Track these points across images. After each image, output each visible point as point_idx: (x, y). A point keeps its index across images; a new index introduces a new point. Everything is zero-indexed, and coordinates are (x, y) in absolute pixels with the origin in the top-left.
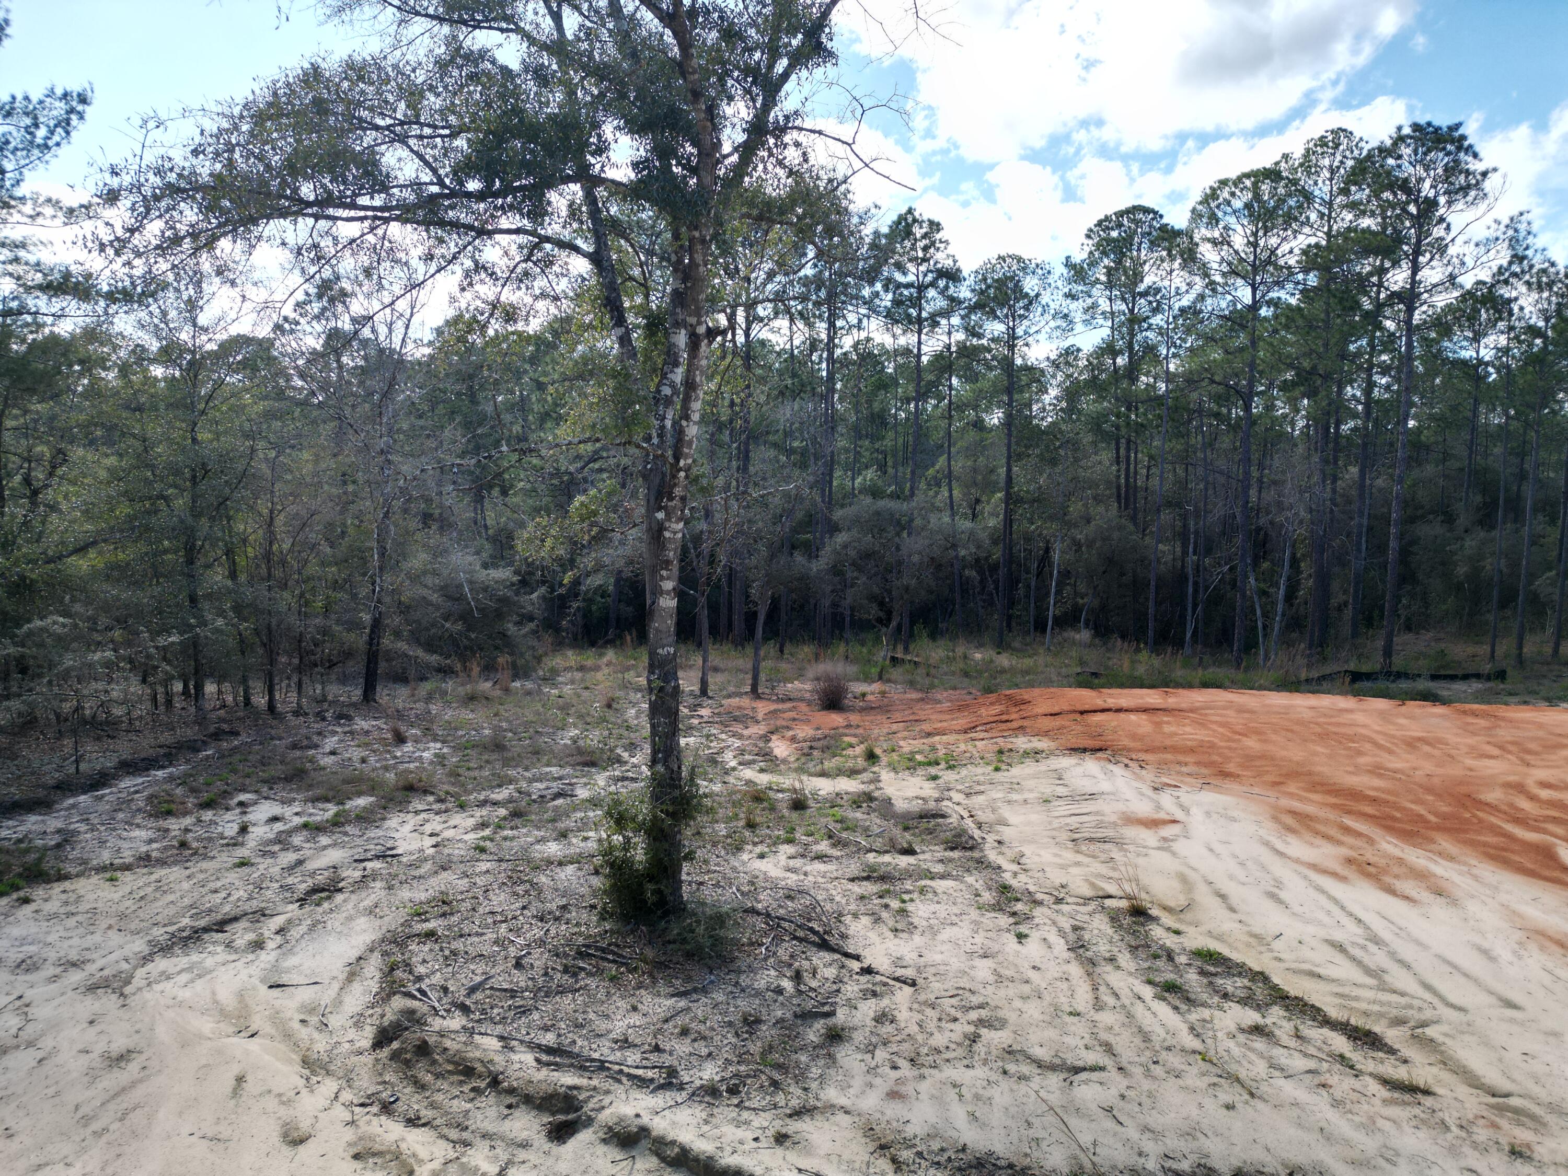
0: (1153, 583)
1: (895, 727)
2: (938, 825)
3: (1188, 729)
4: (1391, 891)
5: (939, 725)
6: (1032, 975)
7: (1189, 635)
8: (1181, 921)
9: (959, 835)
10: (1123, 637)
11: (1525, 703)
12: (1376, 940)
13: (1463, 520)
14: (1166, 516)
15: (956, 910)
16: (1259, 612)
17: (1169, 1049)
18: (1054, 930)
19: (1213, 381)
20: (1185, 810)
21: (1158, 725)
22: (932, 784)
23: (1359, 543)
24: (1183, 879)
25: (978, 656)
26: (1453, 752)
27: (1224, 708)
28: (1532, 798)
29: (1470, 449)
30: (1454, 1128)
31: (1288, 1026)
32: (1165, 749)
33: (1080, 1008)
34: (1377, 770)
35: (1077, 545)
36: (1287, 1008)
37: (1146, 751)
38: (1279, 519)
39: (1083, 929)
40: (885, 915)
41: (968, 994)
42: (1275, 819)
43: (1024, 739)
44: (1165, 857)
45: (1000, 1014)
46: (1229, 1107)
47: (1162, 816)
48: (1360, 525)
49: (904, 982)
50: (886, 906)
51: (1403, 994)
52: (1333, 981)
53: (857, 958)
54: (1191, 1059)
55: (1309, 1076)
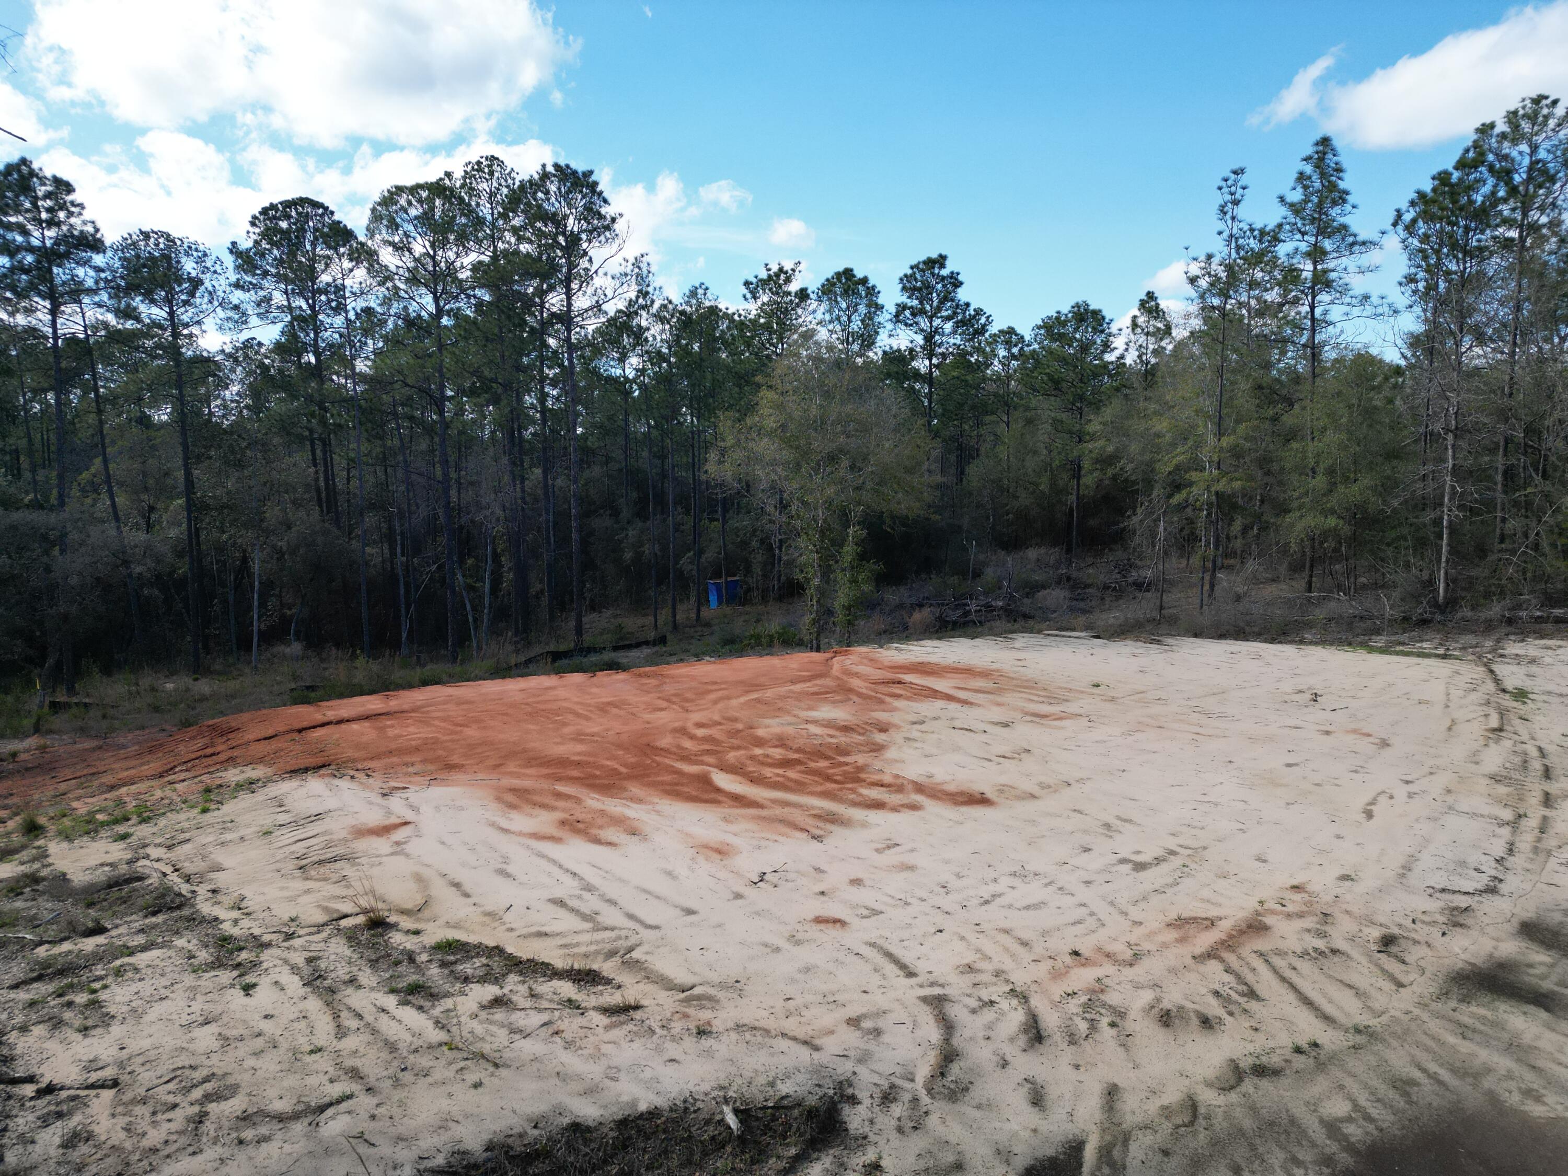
0: (364, 587)
1: (63, 787)
2: (135, 890)
3: (412, 729)
4: (597, 841)
5: (125, 774)
6: (266, 1026)
7: (404, 635)
8: (418, 920)
9: (163, 896)
10: (338, 645)
11: (682, 660)
12: (589, 888)
13: (625, 514)
14: (370, 520)
15: (165, 982)
16: (468, 607)
17: (416, 1051)
18: (286, 969)
19: (407, 385)
20: (415, 809)
21: (382, 729)
22: (122, 845)
23: (548, 537)
24: (419, 879)
25: (170, 686)
26: (635, 710)
27: (445, 703)
28: (692, 737)
29: (625, 452)
30: (658, 1030)
31: (523, 989)
32: (391, 752)
33: (320, 1043)
34: (578, 737)
35: (280, 553)
36: (521, 973)
37: (372, 759)
38: (479, 518)
39: (319, 958)
40: (68, 1015)
41: (187, 1072)
42: (499, 799)
43: (236, 771)
44: (400, 859)
45: (230, 1080)
46: (477, 1085)
47: (394, 820)
48: (548, 521)
49: (103, 1086)
50: (70, 1004)
51: (612, 929)
52: (558, 934)
53: (31, 1079)
54: (437, 1053)
55: (544, 1028)
